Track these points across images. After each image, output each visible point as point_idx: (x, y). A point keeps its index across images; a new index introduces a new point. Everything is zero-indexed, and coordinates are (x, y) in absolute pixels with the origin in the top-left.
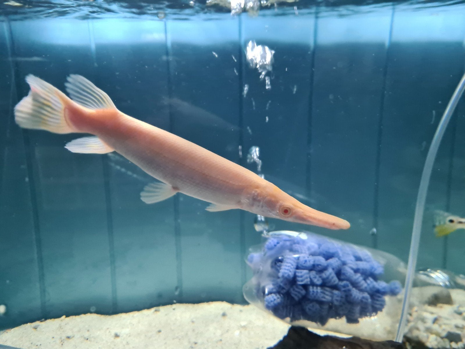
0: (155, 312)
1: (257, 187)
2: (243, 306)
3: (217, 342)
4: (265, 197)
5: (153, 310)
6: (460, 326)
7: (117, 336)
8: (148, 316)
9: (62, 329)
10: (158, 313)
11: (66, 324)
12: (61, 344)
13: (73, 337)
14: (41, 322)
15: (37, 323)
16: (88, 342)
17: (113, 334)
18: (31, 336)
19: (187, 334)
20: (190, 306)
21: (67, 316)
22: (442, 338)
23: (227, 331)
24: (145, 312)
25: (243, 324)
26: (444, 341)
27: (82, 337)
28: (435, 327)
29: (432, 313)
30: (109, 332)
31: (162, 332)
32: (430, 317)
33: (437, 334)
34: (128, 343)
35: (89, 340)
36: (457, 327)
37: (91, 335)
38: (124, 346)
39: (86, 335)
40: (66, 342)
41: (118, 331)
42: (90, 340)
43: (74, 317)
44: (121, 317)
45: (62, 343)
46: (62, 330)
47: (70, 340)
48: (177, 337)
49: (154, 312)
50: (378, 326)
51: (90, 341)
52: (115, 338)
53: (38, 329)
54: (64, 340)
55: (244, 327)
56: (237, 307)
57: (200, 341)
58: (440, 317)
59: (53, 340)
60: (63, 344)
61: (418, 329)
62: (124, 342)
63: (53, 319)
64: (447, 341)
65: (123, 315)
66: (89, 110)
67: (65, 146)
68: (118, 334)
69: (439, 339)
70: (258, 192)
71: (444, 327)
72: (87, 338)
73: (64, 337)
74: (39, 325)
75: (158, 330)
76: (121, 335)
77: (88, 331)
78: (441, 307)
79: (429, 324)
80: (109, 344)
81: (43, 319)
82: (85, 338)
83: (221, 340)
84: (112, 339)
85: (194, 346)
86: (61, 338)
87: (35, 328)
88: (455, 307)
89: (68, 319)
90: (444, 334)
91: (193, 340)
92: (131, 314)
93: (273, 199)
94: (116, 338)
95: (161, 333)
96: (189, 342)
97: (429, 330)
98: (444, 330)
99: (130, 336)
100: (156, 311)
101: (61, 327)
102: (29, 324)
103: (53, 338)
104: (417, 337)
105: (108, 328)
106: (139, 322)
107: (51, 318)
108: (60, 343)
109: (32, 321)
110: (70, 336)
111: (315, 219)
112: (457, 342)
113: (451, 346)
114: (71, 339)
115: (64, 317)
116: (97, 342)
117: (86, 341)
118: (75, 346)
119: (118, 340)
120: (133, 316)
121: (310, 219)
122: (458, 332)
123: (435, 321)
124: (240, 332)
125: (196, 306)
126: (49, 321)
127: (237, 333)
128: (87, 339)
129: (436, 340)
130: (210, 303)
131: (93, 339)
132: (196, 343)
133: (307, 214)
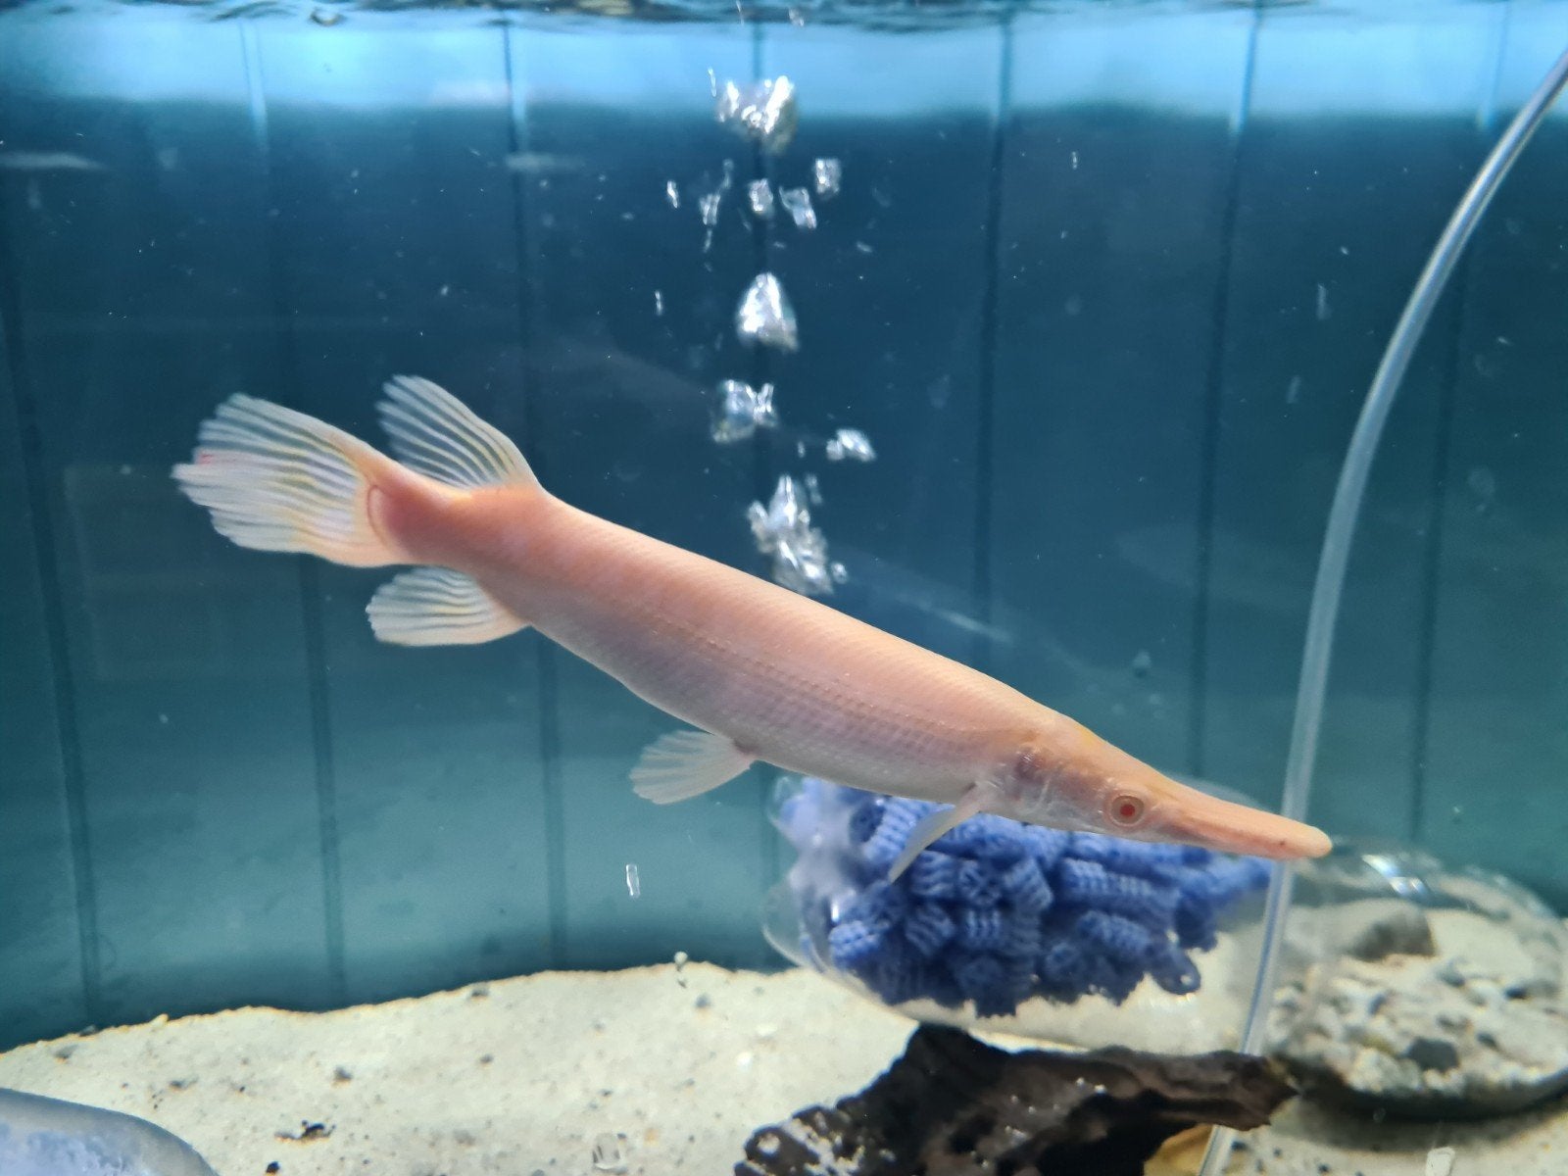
0: (474, 1000)
1: (1031, 735)
2: (765, 976)
3: (677, 1089)
4: (1061, 767)
5: (465, 992)
6: (1455, 1018)
7: (342, 1076)
8: (449, 1010)
9: (156, 1057)
10: (483, 1003)
11: (169, 1043)
12: (153, 1106)
13: (194, 1082)
14: (85, 1035)
15: (71, 1040)
16: (245, 1098)
17: (329, 1070)
18: (50, 1081)
19: (577, 1066)
20: (591, 980)
21: (174, 1015)
22: (1399, 1058)
23: (713, 1055)
24: (440, 1000)
25: (765, 1030)
26: (1404, 1069)
27: (222, 1081)
28: (1379, 1026)
29: (1369, 983)
30: (318, 1064)
31: (497, 1060)
32: (1360, 994)
33: (1383, 1047)
34: (379, 1100)
35: (246, 1091)
36: (1445, 1023)
37: (253, 1075)
38: (367, 1107)
39: (239, 1075)
40: (167, 1099)
41: (345, 1061)
42: (249, 1094)
43: (197, 1020)
44: (357, 1017)
45: (155, 1101)
46: (158, 1060)
47: (183, 1094)
48: (546, 1077)
49: (468, 999)
50: (1196, 1023)
51: (252, 1094)
52: (335, 1084)
53: (73, 1059)
54: (161, 1092)
55: (768, 1041)
56: (748, 980)
57: (620, 1087)
58: (1392, 993)
59: (126, 1092)
60: (160, 1105)
61: (1321, 1031)
62: (368, 1097)
63: (124, 1028)
64: (1412, 1068)
65: (365, 1014)
66: (449, 493)
68: (348, 1070)
69: (1388, 1062)
70: (1035, 752)
71: (1405, 1024)
72: (240, 1085)
73: (161, 1083)
74: (74, 1047)
75: (481, 1054)
76: (356, 1075)
77: (245, 1062)
78: (1398, 964)
79: (1358, 1017)
80: (316, 1103)
81: (91, 1028)
82: (233, 1086)
83: (691, 1083)
84: (328, 1086)
85: (599, 1101)
86: (151, 1087)
87: (64, 1055)
88: (1439, 962)
89: (176, 1025)
90: (1403, 1045)
91: (598, 1083)
92: (391, 1008)
93: (1085, 773)
94: (340, 1084)
95: (489, 1067)
96: (586, 1091)
97: (1357, 1037)
98: (1405, 1034)
99: (386, 1076)
100: (476, 994)
101: (150, 1051)
102: (41, 1044)
103: (125, 1085)
104: (1320, 1057)
105: (312, 1054)
106: (418, 1032)
108: (149, 1102)
109: (51, 1035)
110: (183, 1082)
111: (1219, 829)
112: (1442, 1069)
113: (1423, 1082)
114: (185, 1089)
115: (162, 1019)
116: (274, 1099)
117: (236, 1095)
118: (201, 1111)
119: (346, 1089)
120: (398, 1013)
121: (1204, 833)
122: (1449, 1038)
123: (1377, 1006)
124: (755, 1057)
125: (610, 977)
126: (110, 1034)
127: (745, 1058)
128: (242, 1089)
129: (1379, 1064)
130: (659, 966)
131: (259, 1089)
132: (606, 1094)
133: (1194, 817)
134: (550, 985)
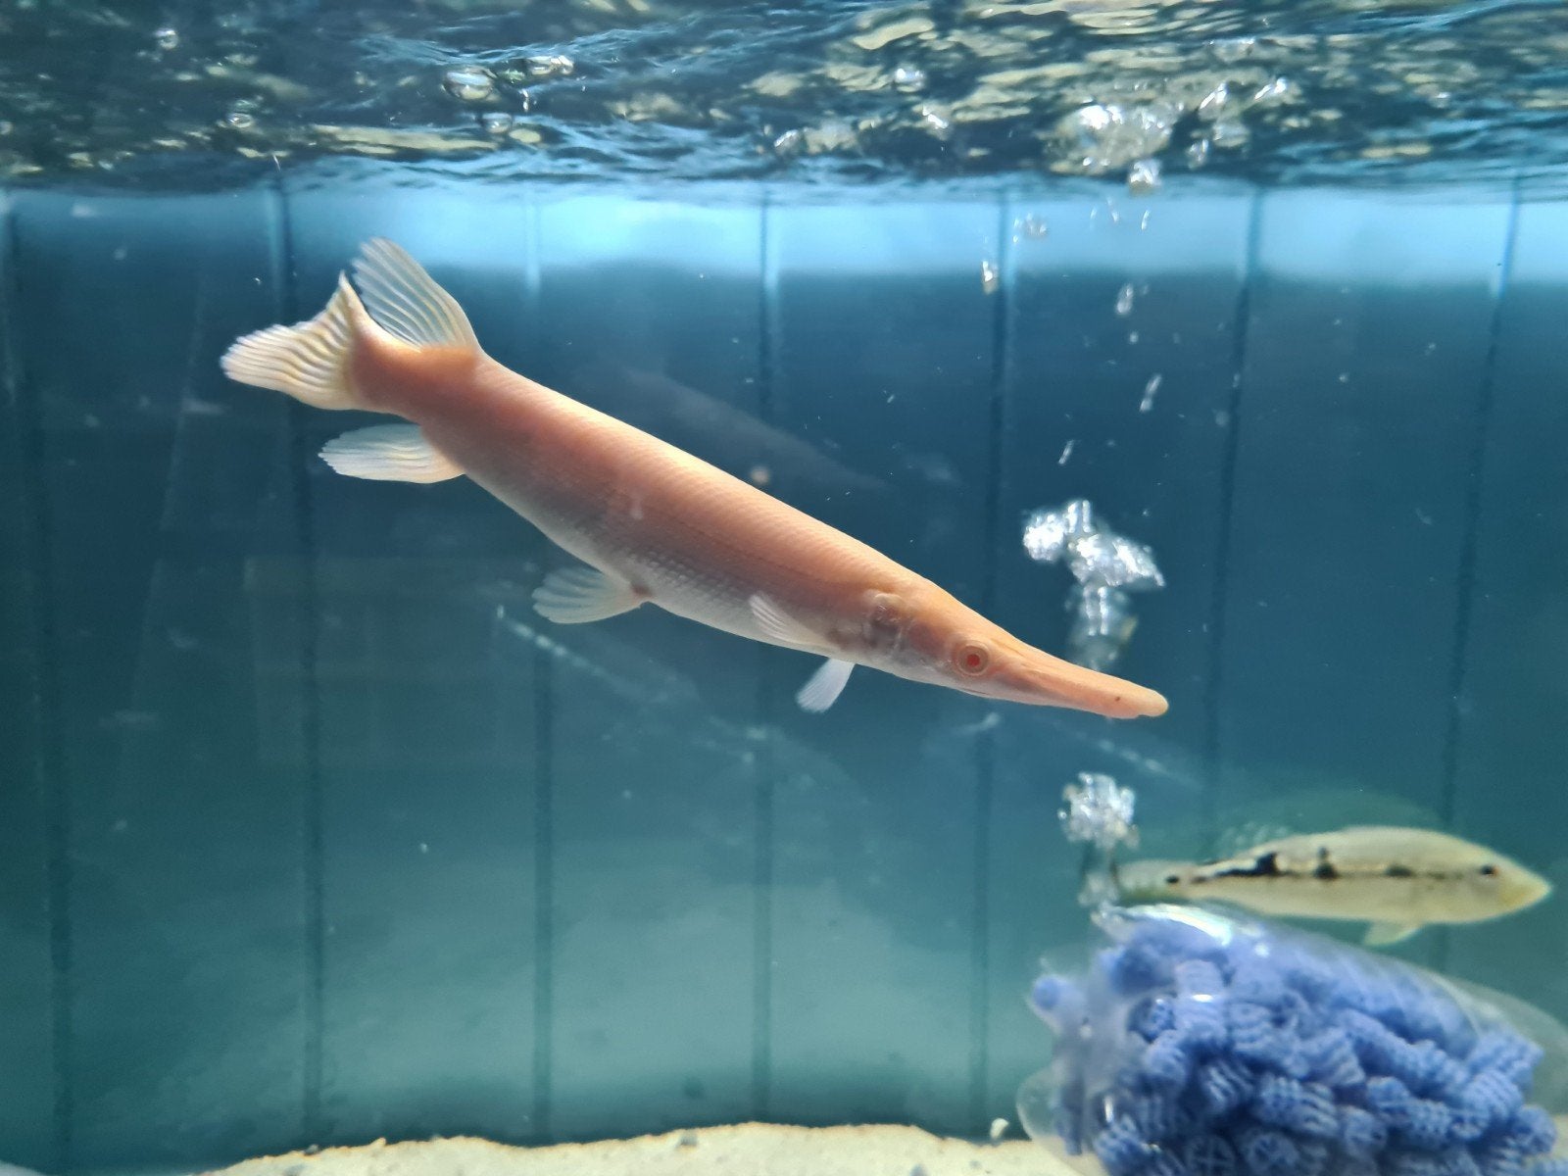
0: (683, 1149)
2: (976, 1147)
4: (911, 619)
5: (674, 1138)
8: (659, 1158)
10: (694, 1154)
14: (309, 1154)
15: (296, 1158)
20: (797, 1135)
21: (393, 1139)
24: (647, 1145)
43: (413, 1145)
44: (564, 1156)
49: (677, 1148)
56: (961, 1151)
65: (572, 1152)
67: (321, 451)
70: (890, 602)
74: (301, 1167)
81: (314, 1147)
89: (393, 1149)
92: (599, 1149)
100: (685, 1143)
102: (267, 1160)
107: (338, 1143)
109: (278, 1150)
115: (380, 1142)
120: (606, 1156)
121: (1044, 685)
125: (816, 1134)
126: (331, 1153)
130: (867, 1127)
133: (1036, 670)
134: (753, 1135)
